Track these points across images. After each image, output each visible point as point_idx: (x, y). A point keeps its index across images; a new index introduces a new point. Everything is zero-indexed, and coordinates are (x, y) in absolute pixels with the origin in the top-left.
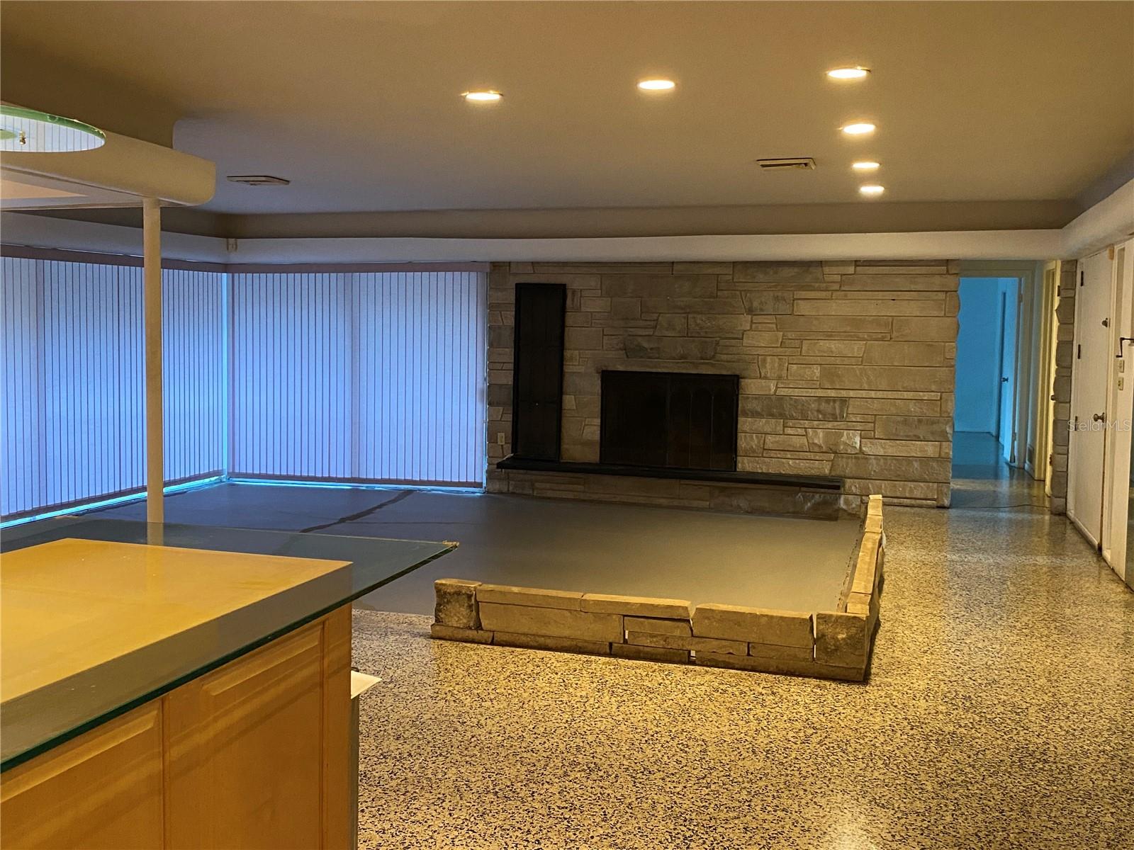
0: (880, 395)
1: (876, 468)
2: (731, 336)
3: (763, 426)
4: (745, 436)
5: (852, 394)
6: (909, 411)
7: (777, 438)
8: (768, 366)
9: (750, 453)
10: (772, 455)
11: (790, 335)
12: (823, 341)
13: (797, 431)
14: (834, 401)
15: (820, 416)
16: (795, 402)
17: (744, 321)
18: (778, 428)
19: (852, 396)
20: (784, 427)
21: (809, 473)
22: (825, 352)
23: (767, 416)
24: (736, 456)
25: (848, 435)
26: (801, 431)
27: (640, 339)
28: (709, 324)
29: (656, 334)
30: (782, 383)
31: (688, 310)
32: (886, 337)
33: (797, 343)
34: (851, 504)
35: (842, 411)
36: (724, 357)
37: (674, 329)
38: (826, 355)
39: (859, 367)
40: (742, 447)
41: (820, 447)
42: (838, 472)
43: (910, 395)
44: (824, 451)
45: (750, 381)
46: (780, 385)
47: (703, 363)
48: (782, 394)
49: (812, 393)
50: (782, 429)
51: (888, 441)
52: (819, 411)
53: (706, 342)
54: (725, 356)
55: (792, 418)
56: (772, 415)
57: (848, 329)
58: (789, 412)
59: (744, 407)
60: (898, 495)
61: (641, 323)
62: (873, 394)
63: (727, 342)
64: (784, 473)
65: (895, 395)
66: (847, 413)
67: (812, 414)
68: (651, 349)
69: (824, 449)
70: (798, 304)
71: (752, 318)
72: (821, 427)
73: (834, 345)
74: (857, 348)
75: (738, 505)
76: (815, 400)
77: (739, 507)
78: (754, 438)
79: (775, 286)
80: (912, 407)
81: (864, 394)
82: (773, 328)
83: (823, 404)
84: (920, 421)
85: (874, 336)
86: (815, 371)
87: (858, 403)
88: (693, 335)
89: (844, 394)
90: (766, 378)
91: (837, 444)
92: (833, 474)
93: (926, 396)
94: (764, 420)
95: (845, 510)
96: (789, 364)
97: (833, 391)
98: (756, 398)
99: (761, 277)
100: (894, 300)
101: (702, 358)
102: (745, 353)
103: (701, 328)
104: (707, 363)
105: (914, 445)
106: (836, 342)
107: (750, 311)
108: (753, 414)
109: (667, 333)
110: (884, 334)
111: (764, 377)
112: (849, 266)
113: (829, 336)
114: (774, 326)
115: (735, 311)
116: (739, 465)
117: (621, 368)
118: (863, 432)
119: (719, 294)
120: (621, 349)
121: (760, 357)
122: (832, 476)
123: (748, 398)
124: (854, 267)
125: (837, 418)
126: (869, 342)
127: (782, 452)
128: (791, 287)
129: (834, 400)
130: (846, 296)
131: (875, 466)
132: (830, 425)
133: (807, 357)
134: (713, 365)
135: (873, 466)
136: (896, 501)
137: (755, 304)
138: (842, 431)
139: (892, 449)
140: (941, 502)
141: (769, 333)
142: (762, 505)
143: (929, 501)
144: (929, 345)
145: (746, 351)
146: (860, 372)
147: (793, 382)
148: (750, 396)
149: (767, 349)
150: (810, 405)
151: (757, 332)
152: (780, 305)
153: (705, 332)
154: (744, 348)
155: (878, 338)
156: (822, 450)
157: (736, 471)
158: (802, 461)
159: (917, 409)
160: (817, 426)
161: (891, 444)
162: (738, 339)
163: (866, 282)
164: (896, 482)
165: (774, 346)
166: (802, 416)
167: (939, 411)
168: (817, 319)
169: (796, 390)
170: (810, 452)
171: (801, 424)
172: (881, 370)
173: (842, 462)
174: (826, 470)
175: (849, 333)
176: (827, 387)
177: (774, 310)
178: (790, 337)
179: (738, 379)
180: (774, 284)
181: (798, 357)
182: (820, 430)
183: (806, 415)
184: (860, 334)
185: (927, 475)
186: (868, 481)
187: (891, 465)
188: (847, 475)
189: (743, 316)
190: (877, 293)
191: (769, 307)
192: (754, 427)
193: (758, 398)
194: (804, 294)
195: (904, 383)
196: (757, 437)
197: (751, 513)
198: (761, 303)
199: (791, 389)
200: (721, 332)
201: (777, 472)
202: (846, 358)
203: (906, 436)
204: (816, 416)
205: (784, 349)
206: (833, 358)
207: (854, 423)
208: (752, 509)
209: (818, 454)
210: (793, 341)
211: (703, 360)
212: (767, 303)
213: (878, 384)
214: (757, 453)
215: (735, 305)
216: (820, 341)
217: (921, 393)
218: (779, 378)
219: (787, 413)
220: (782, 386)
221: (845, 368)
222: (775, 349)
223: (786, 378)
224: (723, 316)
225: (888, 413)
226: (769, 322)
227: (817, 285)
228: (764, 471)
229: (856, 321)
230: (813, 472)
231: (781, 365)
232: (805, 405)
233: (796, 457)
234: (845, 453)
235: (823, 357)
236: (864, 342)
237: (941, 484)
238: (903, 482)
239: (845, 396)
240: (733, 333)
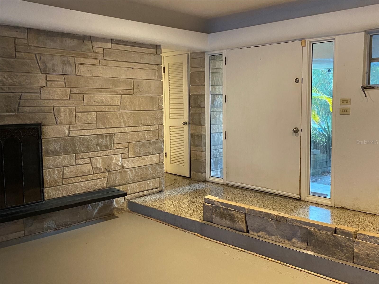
0: (131, 129)
2: (31, 91)
3: (62, 161)
4: (49, 171)
5: (116, 130)
6: (145, 138)
7: (72, 169)
8: (62, 115)
9: (54, 184)
10: (70, 182)
11: (75, 90)
12: (98, 95)
13: (85, 161)
14: (106, 136)
15: (99, 148)
16: (83, 140)
17: (41, 79)
18: (72, 161)
19: (116, 132)
20: (76, 159)
21: (94, 189)
22: (99, 103)
23: (64, 153)
24: (43, 188)
25: (116, 157)
26: (88, 161)
28: (10, 81)
30: (73, 127)
32: (131, 92)
33: (81, 97)
34: (120, 203)
35: (111, 142)
36: (27, 109)
38: (99, 105)
39: (119, 112)
40: (47, 181)
41: (100, 169)
42: (111, 184)
43: (144, 128)
44: (103, 171)
45: (49, 127)
46: (71, 129)
47: (8, 115)
48: (73, 135)
49: (93, 132)
50: (74, 161)
51: (136, 158)
52: (98, 145)
53: (9, 97)
54: (28, 108)
55: (82, 152)
56: (66, 152)
57: (111, 87)
58: (79, 148)
59: (46, 149)
60: (143, 190)
62: (127, 129)
63: (29, 97)
64: (83, 192)
65: (139, 129)
66: (114, 144)
67: (94, 147)
69: (103, 170)
70: (78, 66)
71: (46, 76)
72: (99, 155)
73: (104, 98)
74: (116, 99)
75: (48, 226)
76: (94, 137)
77: (49, 228)
78: (56, 171)
79: (62, 52)
80: (147, 135)
81: (122, 130)
82: (62, 85)
83: (100, 139)
84: (150, 143)
85: (125, 92)
86: (94, 116)
87: (119, 136)
89: (111, 131)
90: (61, 124)
91: (109, 166)
92: (108, 186)
93: (151, 128)
94: (62, 157)
95: (117, 208)
96: (76, 112)
97: (105, 129)
98: (55, 141)
99: (50, 44)
100: (132, 68)
101: (7, 111)
102: (43, 105)
103: (4, 85)
104: (12, 115)
105: (147, 157)
106: (105, 95)
107: (44, 71)
108: (53, 153)
110: (129, 90)
111: (60, 123)
112: (108, 43)
113: (100, 91)
114: (64, 83)
115: (32, 71)
116: (46, 195)
118: (123, 155)
119: (17, 55)
121: (55, 108)
122: (108, 187)
123: (49, 141)
124: (111, 44)
125: (108, 148)
126: (123, 96)
127: (76, 178)
128: (72, 54)
130: (108, 63)
131: (131, 175)
132: (104, 153)
133: (88, 107)
134: (17, 116)
135: (130, 175)
136: (141, 194)
137: (49, 65)
138: (112, 156)
139: (138, 162)
140: (161, 188)
141: (60, 89)
142: (64, 221)
143: (156, 189)
144: (151, 97)
145: (44, 104)
146: (119, 116)
147: (80, 126)
148: (50, 139)
149: (60, 101)
150: (92, 141)
151: (51, 88)
152: (67, 67)
153: (9, 88)
154: (43, 101)
155: (127, 93)
156: (101, 171)
157: (44, 200)
158: (89, 181)
159: (148, 136)
160: (97, 155)
161: (137, 160)
162: (37, 93)
163: (118, 55)
164: (141, 182)
165: (65, 99)
166: (87, 149)
167: (158, 136)
168: (91, 79)
169: (82, 131)
170: (94, 174)
171: (87, 155)
172: (130, 114)
173: (113, 177)
174: (104, 184)
175: (111, 90)
176: (101, 128)
177: (63, 71)
178: (75, 92)
179: (41, 127)
180: (60, 51)
181: (82, 107)
182: (99, 157)
183: (90, 148)
184: (117, 90)
185: (155, 174)
186: (127, 185)
187: (138, 172)
188: (116, 184)
189: (38, 74)
190: (124, 63)
191: (59, 69)
192: (55, 163)
193: (56, 140)
194: (82, 60)
195: (141, 121)
196: (58, 170)
197: (58, 229)
198: (53, 65)
199: (79, 131)
200: (22, 88)
201: (73, 194)
202: (111, 107)
203: (144, 153)
204: (96, 148)
205: (71, 101)
206: (103, 107)
207: (118, 150)
208: (58, 226)
209: (99, 174)
210: (78, 95)
211: (9, 112)
212: (57, 65)
213: (129, 122)
214: (59, 183)
215: (31, 65)
216: (94, 95)
217: (150, 127)
218: (70, 123)
219: (78, 149)
220: (73, 129)
221: (111, 113)
222: (65, 101)
223: (75, 123)
224: (23, 74)
225: (135, 140)
226: (59, 80)
227: (90, 54)
228: (64, 195)
229: (115, 82)
230: (97, 187)
231: (70, 113)
232: (89, 141)
233: (85, 179)
234: (114, 171)
235: (97, 107)
236: (120, 96)
237: (160, 178)
238: (144, 182)
239: (112, 132)
240: (32, 89)
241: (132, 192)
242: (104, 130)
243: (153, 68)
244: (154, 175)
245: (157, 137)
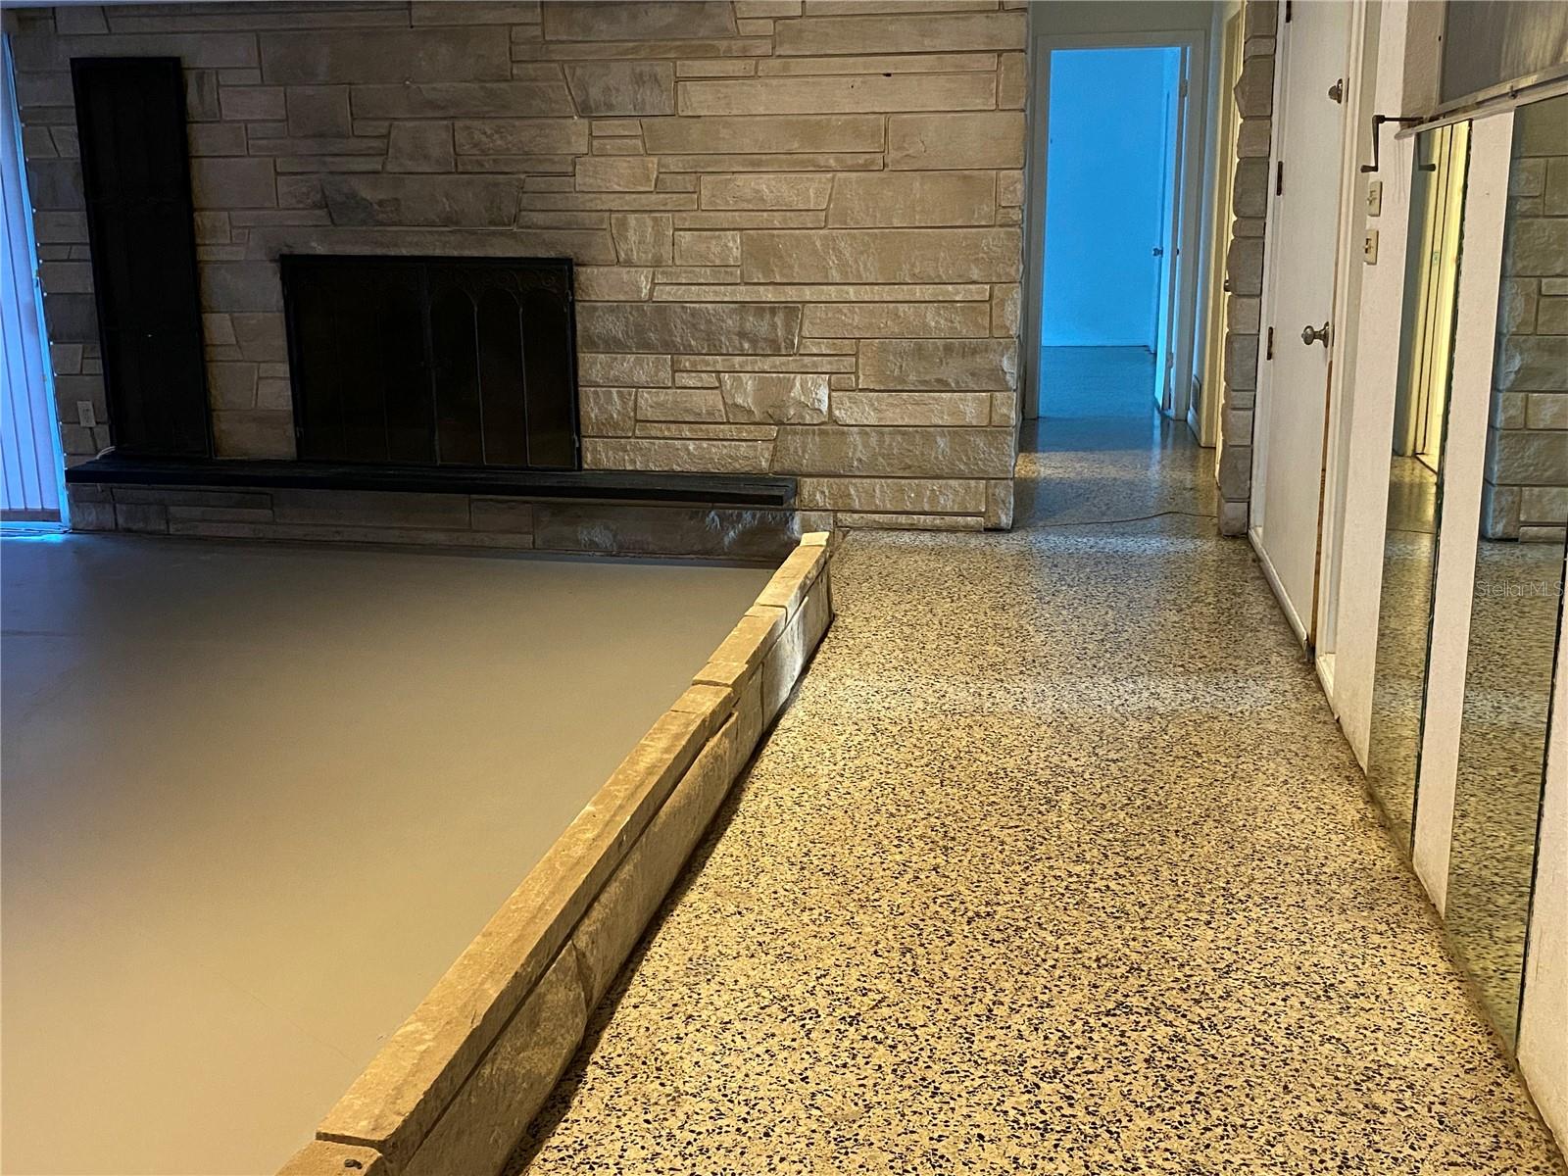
0: (866, 294)
1: (861, 453)
2: (547, 167)
3: (631, 370)
4: (596, 393)
5: (808, 294)
6: (925, 325)
7: (661, 396)
8: (632, 236)
9: (609, 431)
10: (653, 433)
11: (674, 163)
12: (742, 176)
13: (701, 380)
14: (773, 311)
15: (746, 346)
16: (693, 315)
17: (575, 134)
18: (662, 374)
19: (808, 298)
20: (674, 371)
21: (730, 469)
22: (749, 201)
23: (637, 348)
24: (580, 437)
25: (804, 384)
26: (710, 380)
27: (354, 182)
28: (499, 142)
29: (389, 168)
30: (663, 273)
31: (452, 113)
32: (873, 162)
33: (688, 182)
35: (789, 330)
36: (538, 218)
37: (426, 157)
38: (751, 207)
39: (821, 232)
40: (590, 418)
41: (750, 412)
42: (787, 463)
43: (926, 292)
44: (757, 420)
45: (596, 270)
46: (660, 279)
47: (494, 233)
48: (665, 298)
49: (727, 294)
50: (670, 375)
51: (885, 394)
52: (742, 335)
53: (496, 185)
54: (541, 215)
55: (691, 352)
56: (646, 347)
57: (795, 146)
58: (682, 337)
59: (587, 330)
60: (909, 507)
61: (353, 144)
62: (851, 293)
63: (540, 183)
65: (900, 293)
66: (801, 337)
67: (730, 340)
68: (381, 203)
69: (758, 416)
70: (685, 91)
71: (590, 125)
72: (749, 369)
73: (767, 186)
74: (812, 191)
75: (591, 541)
76: (733, 311)
77: (593, 545)
78: (615, 396)
79: (635, 50)
80: (932, 318)
81: (832, 293)
82: (635, 148)
83: (751, 319)
84: (948, 349)
85: (849, 160)
86: (731, 244)
87: (821, 312)
88: (469, 168)
89: (791, 294)
90: (629, 263)
91: (782, 406)
92: (777, 467)
93: (960, 293)
94: (632, 358)
96: (675, 229)
97: (770, 288)
98: (612, 310)
100: (888, 75)
101: (492, 223)
102: (581, 207)
103: (484, 153)
104: (502, 234)
105: (934, 399)
106: (772, 176)
107: (585, 110)
108: (606, 342)
109: (410, 165)
110: (867, 156)
111: (626, 261)
113: (756, 163)
114: (639, 142)
115: (553, 111)
116: (588, 457)
117: (320, 249)
118: (834, 377)
119: (515, 71)
120: (316, 206)
121: (613, 216)
122: (776, 473)
123: (595, 309)
125: (779, 349)
126: (839, 175)
127: (673, 426)
128: (669, 51)
129: (773, 308)
130: (786, 68)
131: (860, 447)
132: (766, 364)
133: (712, 214)
134: (513, 235)
135: (855, 450)
136: (903, 519)
137: (595, 93)
138: (792, 375)
139: (897, 411)
140: (994, 520)
141: (628, 159)
142: (639, 538)
143: (969, 518)
144: (965, 177)
145: (583, 203)
146: (822, 245)
147: (685, 272)
148: (599, 304)
149: (627, 197)
150: (723, 321)
151: (603, 159)
152: (648, 93)
153: (494, 160)
154: (579, 195)
155: (858, 165)
156: (753, 419)
157: (580, 468)
158: (715, 443)
159: (942, 322)
160: (741, 366)
161: (890, 400)
162: (565, 174)
163: (827, 34)
164: (903, 481)
165: (642, 189)
166: (709, 346)
167: (987, 325)
168: (727, 125)
169: (693, 288)
170: (729, 423)
171: (707, 364)
172: (866, 238)
173: (794, 442)
174: (763, 460)
175: (795, 156)
176: (756, 281)
177: (635, 106)
178: (673, 168)
179: (571, 270)
180: (631, 44)
181: (693, 214)
182: (748, 375)
183: (717, 343)
184: (820, 157)
185: (965, 464)
186: (847, 480)
187: (890, 445)
188: (804, 469)
189: (571, 121)
190: (851, 60)
191: (623, 101)
192: (612, 372)
193: (616, 308)
194: (698, 67)
195: (913, 266)
196: (621, 395)
198: (607, 90)
199: (683, 287)
200: (528, 160)
201: (666, 469)
202: (792, 214)
203: (919, 382)
204: (738, 345)
205: (661, 196)
206: (765, 214)
207: (815, 358)
208: (621, 547)
209: (746, 427)
210: (679, 177)
211: (496, 225)
212: (618, 90)
213: (861, 268)
214: (623, 430)
215: (552, 95)
216: (736, 175)
217: (950, 287)
218: (657, 263)
219: (679, 340)
220: (665, 281)
221: (792, 235)
222: (642, 196)
223: (670, 263)
224: (530, 122)
225: (884, 333)
226: (626, 133)
227: (723, 45)
228: (639, 466)
229: (810, 128)
230: (738, 466)
231: (659, 235)
232: (714, 320)
233: (700, 435)
234: (799, 424)
235: (744, 213)
236: (829, 175)
237: (993, 482)
238: (916, 481)
239: (795, 299)
240: (553, 162)
241: (866, 509)
242: (767, 290)
243: (976, 66)
244: (962, 467)
245: (985, 328)
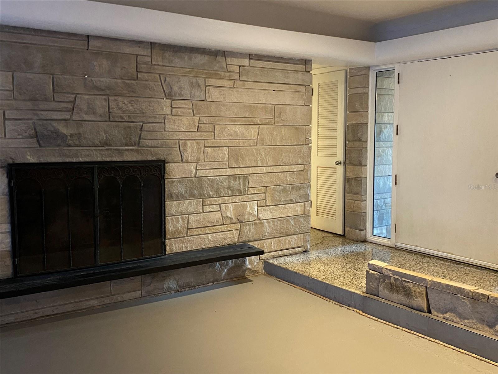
0: (269, 169)
1: (269, 230)
2: (155, 120)
3: (187, 207)
4: (172, 219)
5: (251, 171)
6: (287, 180)
7: (198, 217)
8: (189, 150)
9: (178, 235)
10: (195, 233)
11: (205, 120)
12: (231, 126)
13: (213, 208)
14: (239, 178)
15: (230, 192)
16: (212, 182)
17: (165, 106)
18: (199, 208)
19: (251, 172)
20: (203, 205)
21: (224, 243)
22: (232, 136)
23: (189, 198)
24: (165, 239)
25: (250, 205)
26: (217, 208)
27: (55, 124)
28: (131, 108)
29: (74, 118)
30: (200, 165)
31: (108, 92)
32: (271, 122)
33: (211, 128)
34: (254, 263)
35: (244, 184)
36: (148, 143)
37: (94, 113)
38: (232, 138)
39: (255, 147)
40: (169, 231)
41: (231, 219)
42: (244, 238)
43: (286, 168)
44: (234, 222)
45: (173, 165)
46: (199, 167)
47: (128, 150)
48: (201, 175)
49: (223, 172)
50: (201, 208)
51: (274, 206)
52: (229, 188)
53: (129, 127)
54: (150, 141)
55: (210, 197)
56: (193, 196)
57: (247, 115)
58: (207, 191)
59: (170, 191)
60: (282, 248)
61: (53, 105)
62: (264, 170)
63: (151, 127)
64: (211, 246)
65: (279, 169)
66: (248, 187)
67: (224, 191)
68: (71, 135)
69: (234, 221)
70: (209, 90)
71: (172, 102)
72: (230, 201)
73: (238, 129)
74: (253, 131)
75: (169, 287)
76: (226, 179)
77: (170, 289)
78: (180, 219)
79: (190, 72)
80: (289, 178)
81: (258, 170)
82: (190, 113)
83: (232, 181)
84: (293, 188)
85: (264, 121)
86: (226, 152)
87: (255, 177)
88: (117, 119)
89: (245, 171)
90: (187, 161)
91: (242, 215)
92: (240, 240)
93: (295, 168)
94: (187, 202)
95: (250, 269)
96: (205, 147)
97: (238, 169)
98: (180, 182)
99: (177, 61)
100: (274, 91)
101: (126, 145)
102: (168, 138)
103: (124, 112)
104: (132, 150)
105: (289, 207)
106: (240, 126)
107: (169, 96)
108: (177, 196)
109: (86, 117)
110: (269, 119)
111: (186, 161)
112: (245, 58)
113: (234, 120)
114: (191, 111)
115: (155, 95)
116: (168, 248)
117: (31, 159)
118: (259, 202)
119: (139, 76)
120: (31, 137)
121: (181, 142)
122: (240, 242)
123: (173, 182)
124: (248, 60)
125: (241, 193)
126: (261, 126)
127: (203, 229)
128: (202, 74)
129: (239, 177)
130: (244, 85)
131: (268, 228)
132: (236, 199)
133: (219, 141)
134: (137, 151)
135: (267, 229)
136: (280, 253)
137: (175, 89)
138: (246, 202)
139: (278, 212)
140: (306, 248)
141: (187, 117)
142: (188, 281)
143: (299, 248)
144: (297, 128)
145: (169, 136)
146: (256, 152)
147: (209, 164)
148: (175, 180)
149: (187, 133)
150: (222, 183)
151: (177, 117)
152: (196, 91)
153: (129, 116)
154: (167, 133)
155: (267, 123)
156: (232, 222)
157: (165, 254)
158: (218, 234)
159: (291, 178)
160: (228, 201)
161: (276, 209)
162: (160, 123)
163: (257, 74)
164: (280, 238)
165: (192, 130)
166: (216, 194)
167: (303, 179)
168: (224, 105)
169: (212, 170)
170: (223, 224)
171: (216, 201)
172: (269, 149)
173: (246, 229)
174: (236, 238)
175: (247, 119)
176: (234, 167)
177: (191, 96)
178: (205, 122)
179: (164, 165)
180: (189, 70)
181: (211, 140)
182: (230, 204)
183: (220, 192)
184: (254, 119)
185: (299, 229)
186: (263, 241)
187: (277, 225)
188: (250, 239)
189: (162, 99)
190: (265, 84)
191: (186, 93)
192: (180, 209)
193: (181, 181)
194: (212, 82)
195: (283, 159)
196: (182, 218)
197: (180, 291)
198: (180, 88)
199: (208, 170)
200: (144, 117)
201: (199, 248)
202: (246, 140)
203: (285, 201)
204: (227, 193)
205: (200, 133)
206: (237, 140)
207: (253, 195)
208: (180, 287)
209: (229, 225)
210: (207, 126)
211: (128, 146)
212: (184, 88)
213: (267, 161)
214: (182, 234)
215: (155, 88)
216: (226, 126)
217: (293, 166)
218: (198, 161)
219: (206, 193)
220: (201, 168)
221: (246, 149)
222: (193, 133)
223: (203, 160)
224: (146, 99)
225: (275, 184)
226: (187, 107)
227: (222, 74)
228: (189, 249)
229: (251, 108)
230: (227, 242)
231: (199, 149)
232: (219, 183)
233: (213, 231)
234: (248, 222)
235: (230, 140)
236: (258, 126)
237: (305, 234)
238: (284, 237)
239: (247, 173)
240: (155, 118)
241: (269, 251)
242: (237, 170)
243: (300, 90)
244: (297, 230)
245: (302, 180)
